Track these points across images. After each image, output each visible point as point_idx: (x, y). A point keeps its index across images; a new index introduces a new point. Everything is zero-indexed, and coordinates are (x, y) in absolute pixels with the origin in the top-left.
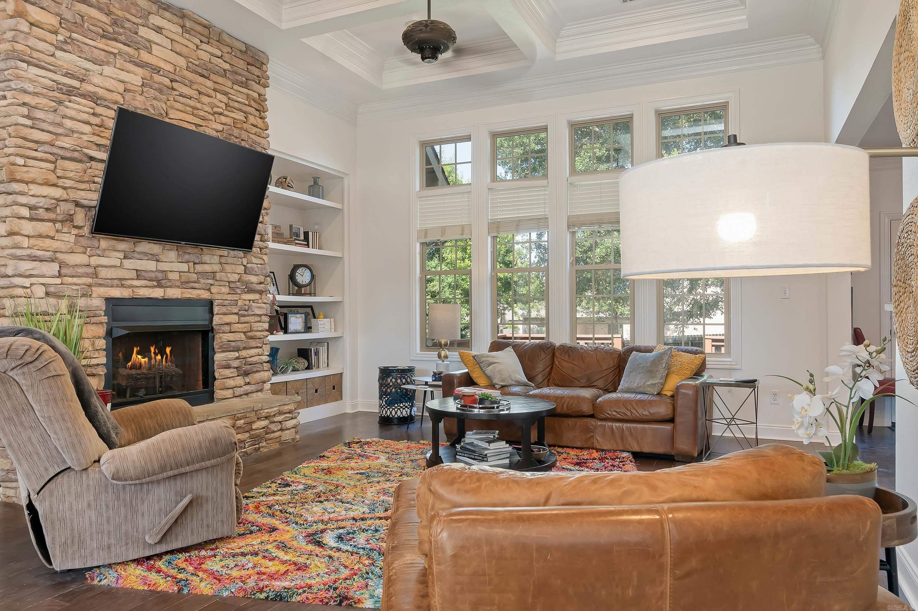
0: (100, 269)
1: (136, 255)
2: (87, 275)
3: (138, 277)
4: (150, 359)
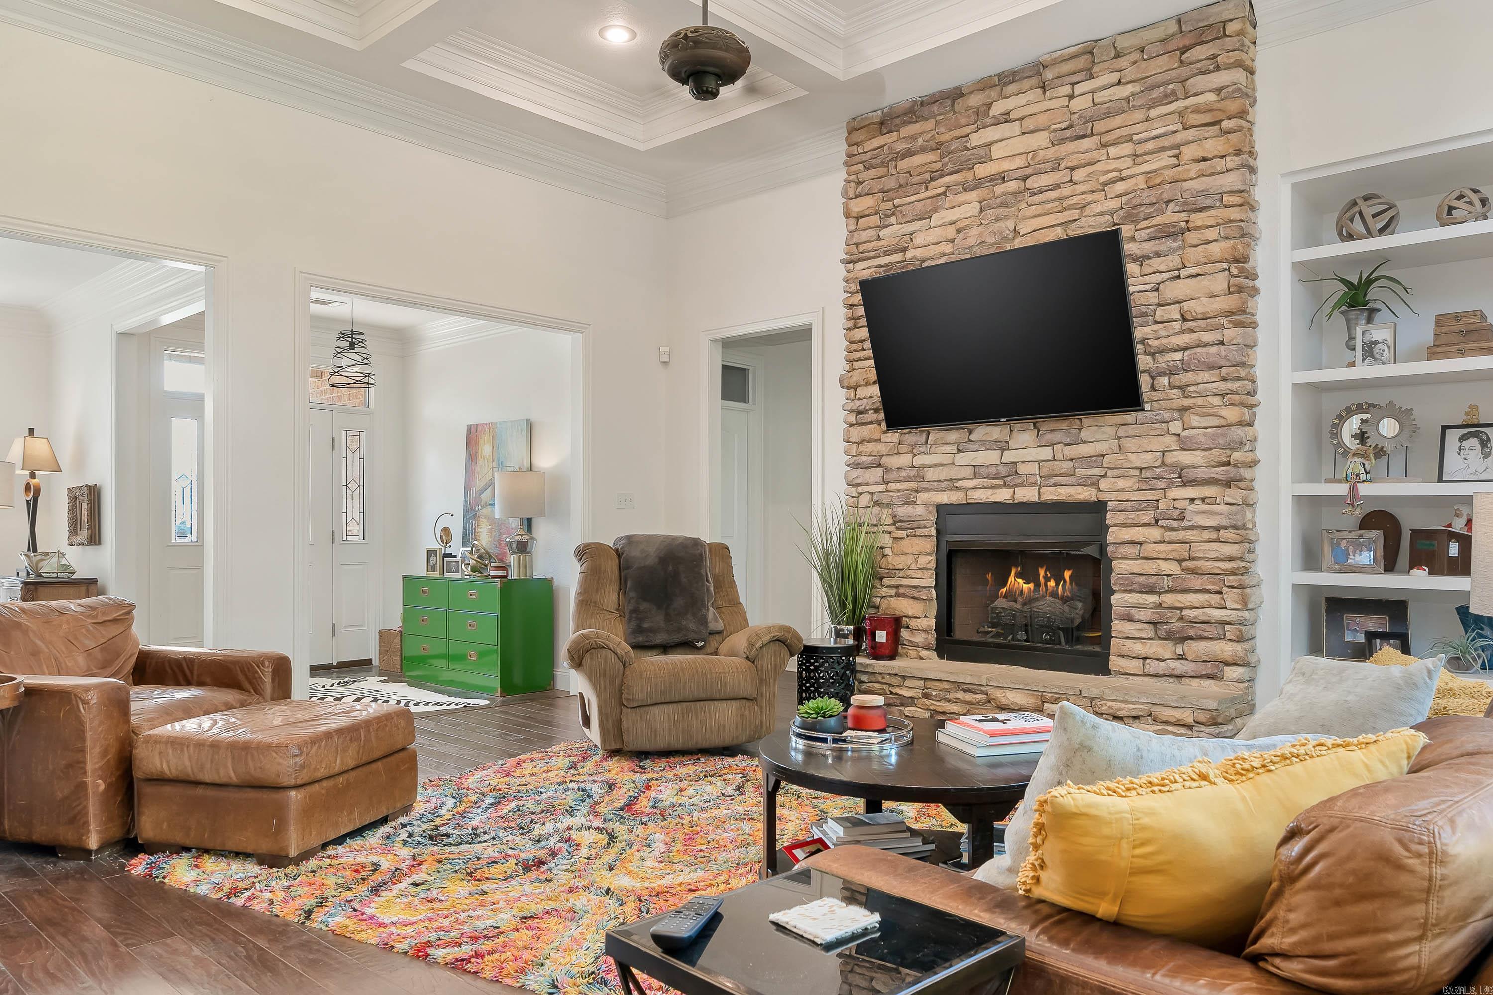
0: (926, 469)
1: (972, 446)
2: (909, 479)
3: (976, 475)
4: (1037, 585)
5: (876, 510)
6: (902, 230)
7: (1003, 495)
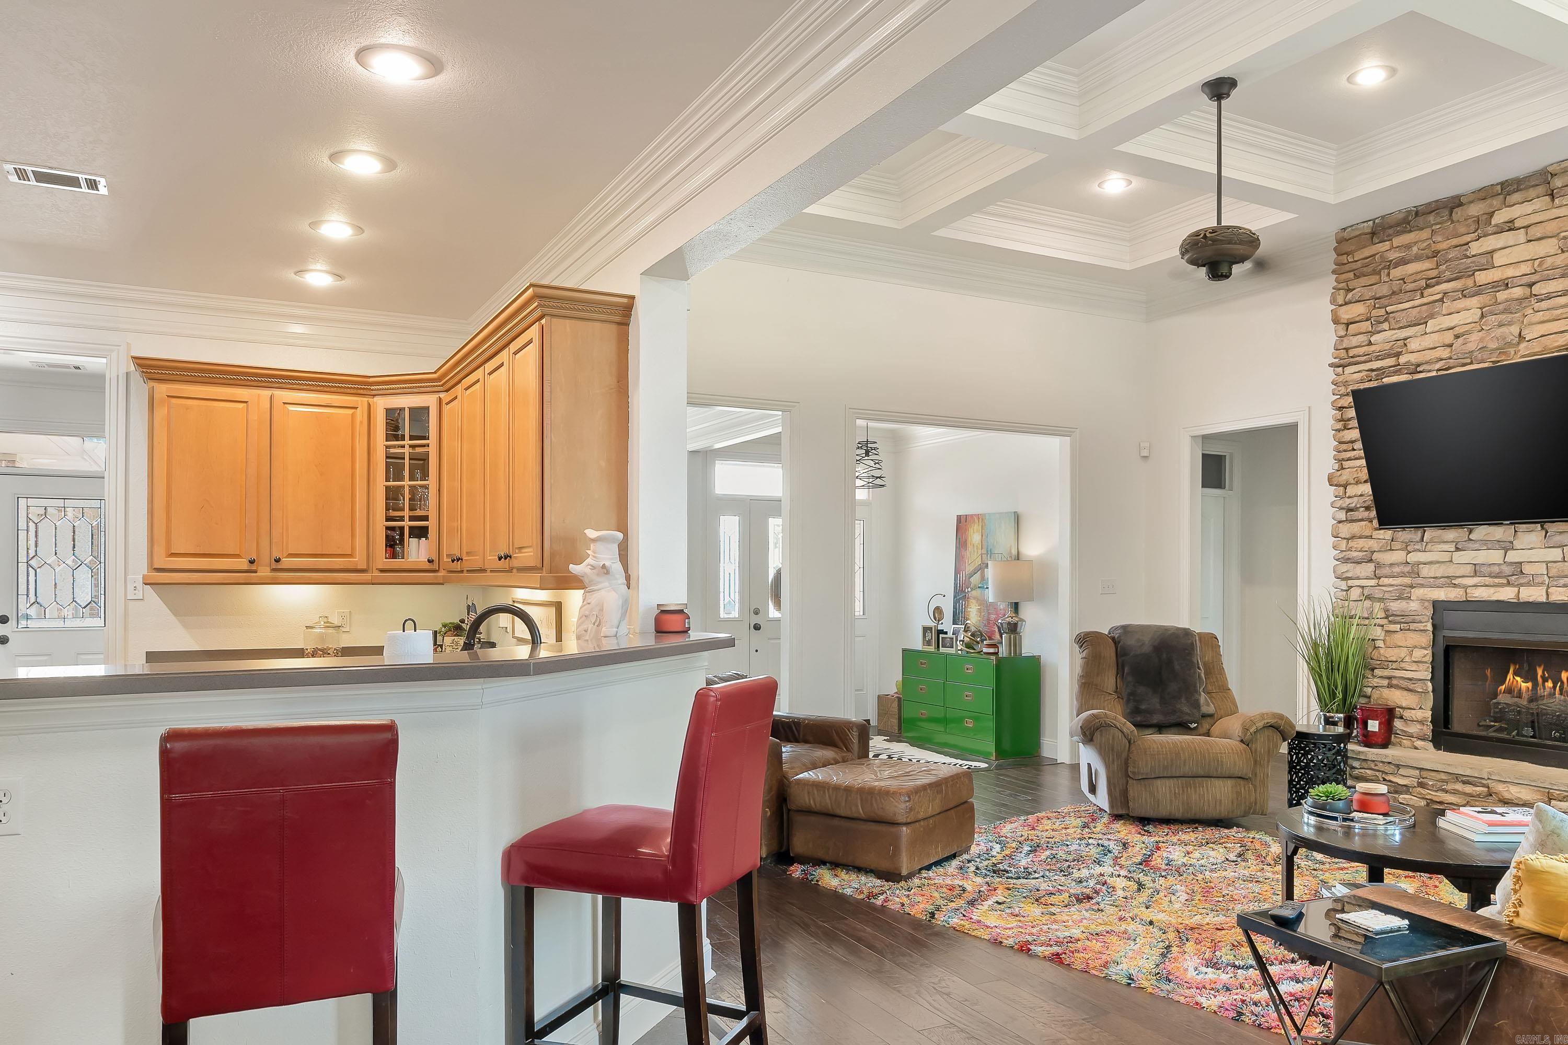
0: (1421, 566)
1: (1471, 545)
2: (1402, 575)
3: (1476, 574)
4: (1535, 685)
5: (1367, 603)
6: (1396, 336)
7: (1507, 594)
